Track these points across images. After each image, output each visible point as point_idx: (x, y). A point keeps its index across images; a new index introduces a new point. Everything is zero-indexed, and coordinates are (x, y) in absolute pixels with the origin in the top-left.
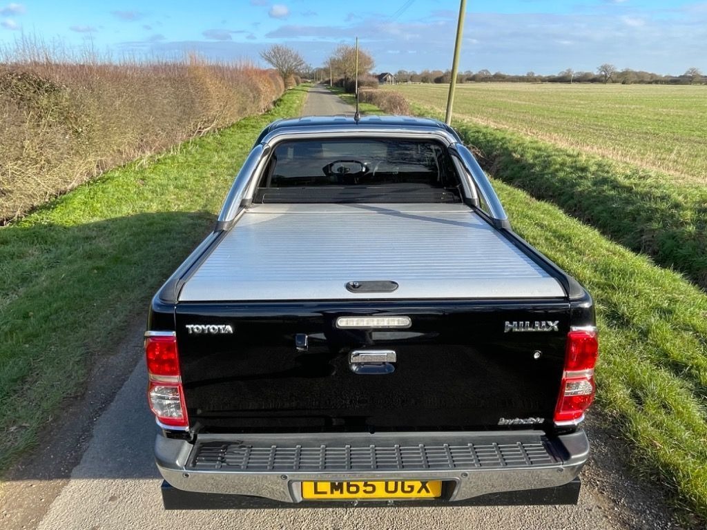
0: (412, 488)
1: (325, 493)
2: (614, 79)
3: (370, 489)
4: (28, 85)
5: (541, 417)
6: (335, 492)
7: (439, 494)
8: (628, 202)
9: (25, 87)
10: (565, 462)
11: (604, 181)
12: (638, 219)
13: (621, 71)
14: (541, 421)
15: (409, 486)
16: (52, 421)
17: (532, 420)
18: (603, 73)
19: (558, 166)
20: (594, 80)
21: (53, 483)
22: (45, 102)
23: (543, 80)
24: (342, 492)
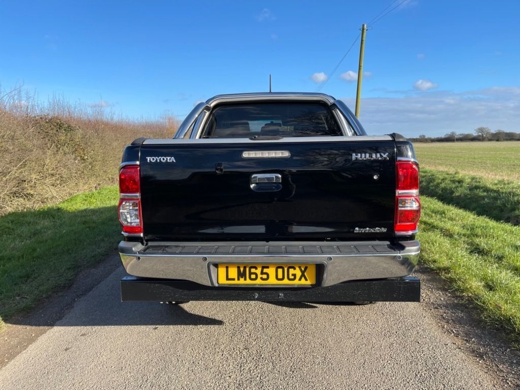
0: (294, 275)
1: (234, 279)
2: (489, 138)
3: (265, 276)
4: (52, 126)
5: (384, 227)
6: (241, 279)
7: (314, 282)
8: (496, 199)
9: (50, 127)
10: (401, 252)
11: (477, 188)
12: (504, 210)
13: (495, 132)
14: (384, 230)
15: (293, 275)
16: (44, 298)
17: (377, 230)
18: (480, 134)
19: (440, 181)
20: (474, 139)
21: (42, 328)
22: (63, 138)
23: (433, 141)
24: (245, 279)
